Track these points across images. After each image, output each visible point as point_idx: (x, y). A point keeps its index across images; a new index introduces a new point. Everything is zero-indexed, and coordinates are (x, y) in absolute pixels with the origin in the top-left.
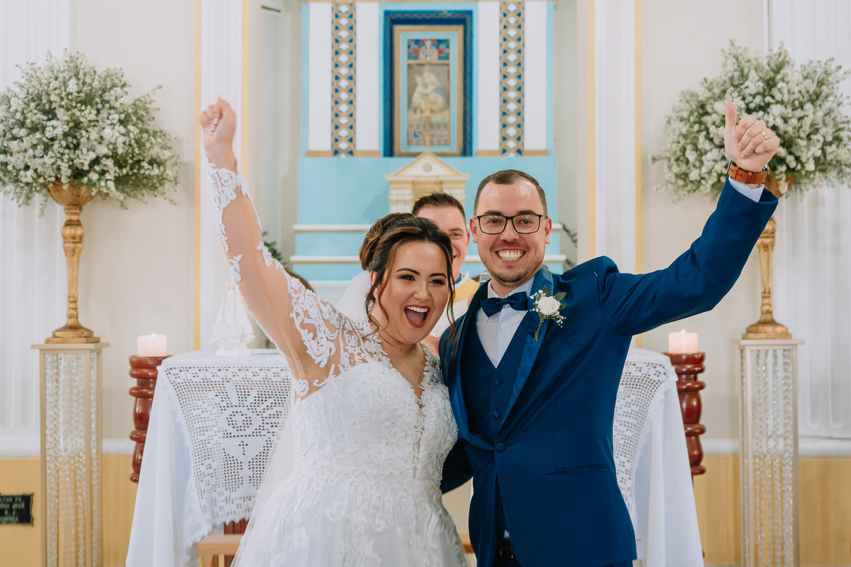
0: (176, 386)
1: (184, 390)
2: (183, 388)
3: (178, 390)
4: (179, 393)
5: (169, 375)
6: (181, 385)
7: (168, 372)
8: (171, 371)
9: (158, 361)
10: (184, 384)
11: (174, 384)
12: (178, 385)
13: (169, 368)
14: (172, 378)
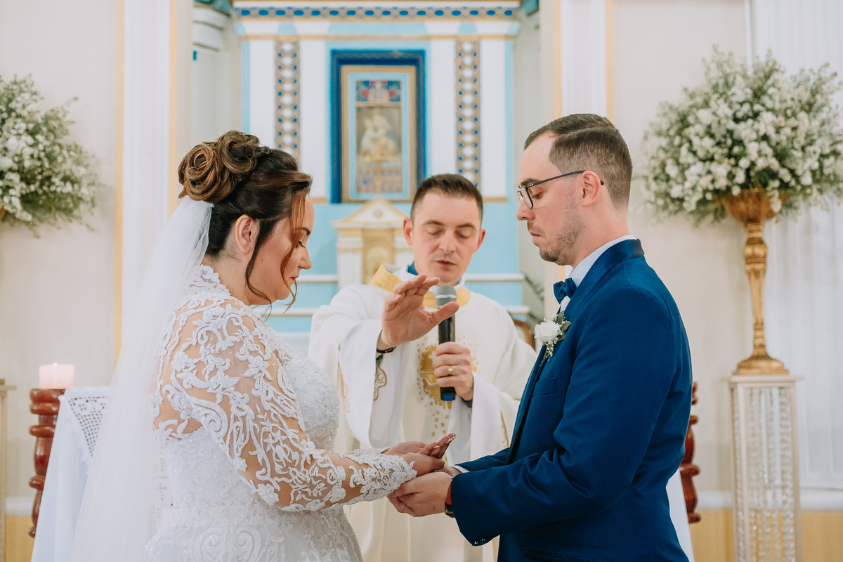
0: (82, 420)
1: (91, 424)
2: (90, 421)
3: (83, 424)
4: (85, 427)
5: (73, 406)
6: (88, 417)
7: (72, 403)
8: (76, 402)
9: (62, 392)
10: (92, 417)
11: (79, 417)
12: (84, 418)
13: (73, 398)
14: (77, 409)
